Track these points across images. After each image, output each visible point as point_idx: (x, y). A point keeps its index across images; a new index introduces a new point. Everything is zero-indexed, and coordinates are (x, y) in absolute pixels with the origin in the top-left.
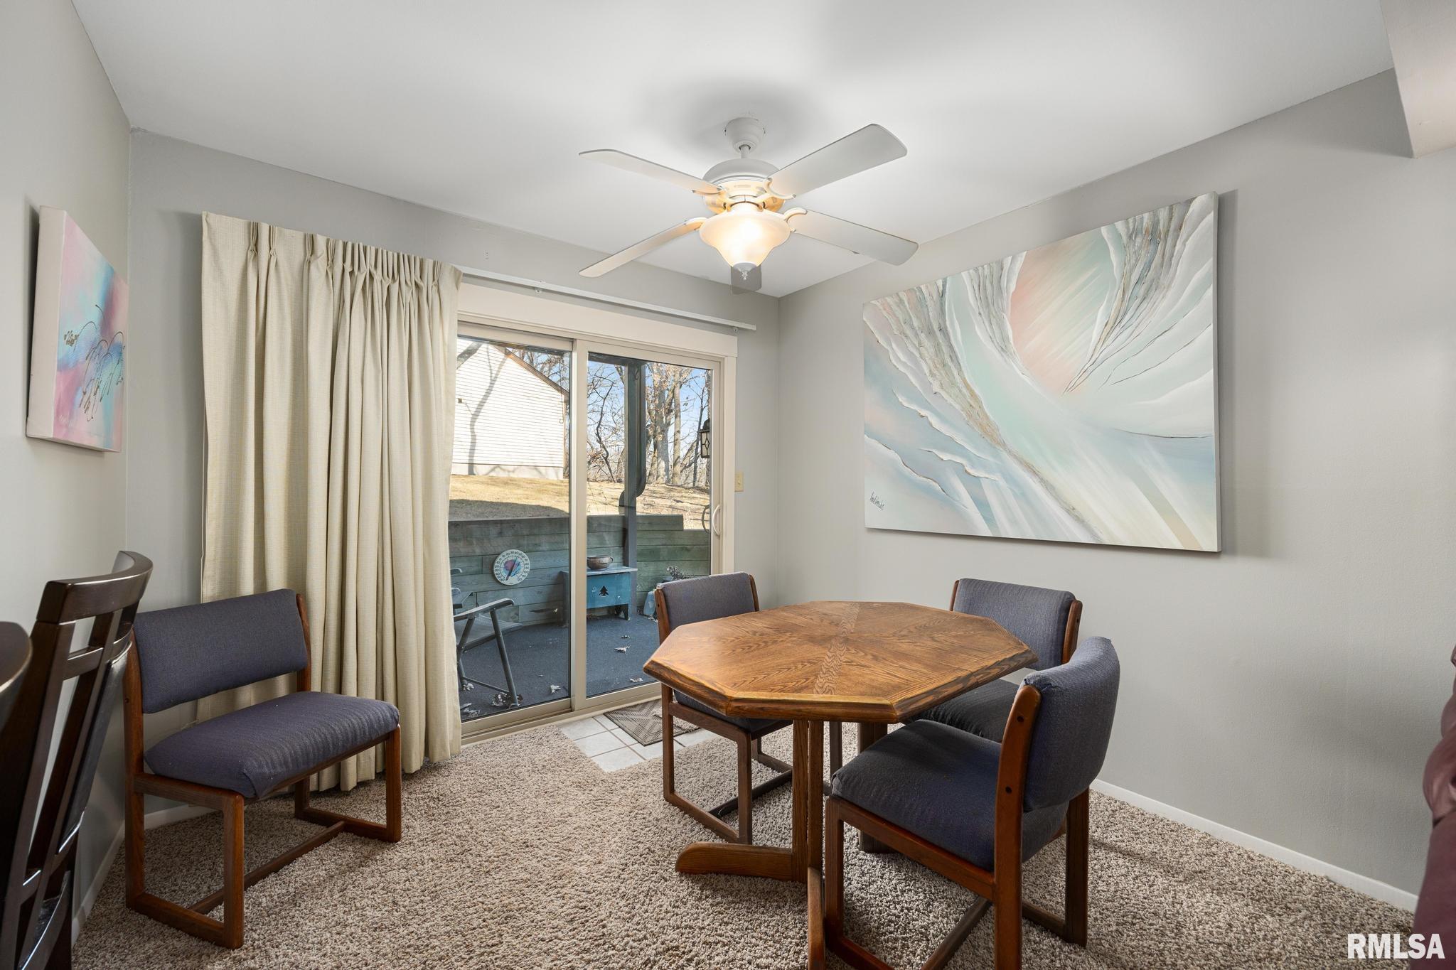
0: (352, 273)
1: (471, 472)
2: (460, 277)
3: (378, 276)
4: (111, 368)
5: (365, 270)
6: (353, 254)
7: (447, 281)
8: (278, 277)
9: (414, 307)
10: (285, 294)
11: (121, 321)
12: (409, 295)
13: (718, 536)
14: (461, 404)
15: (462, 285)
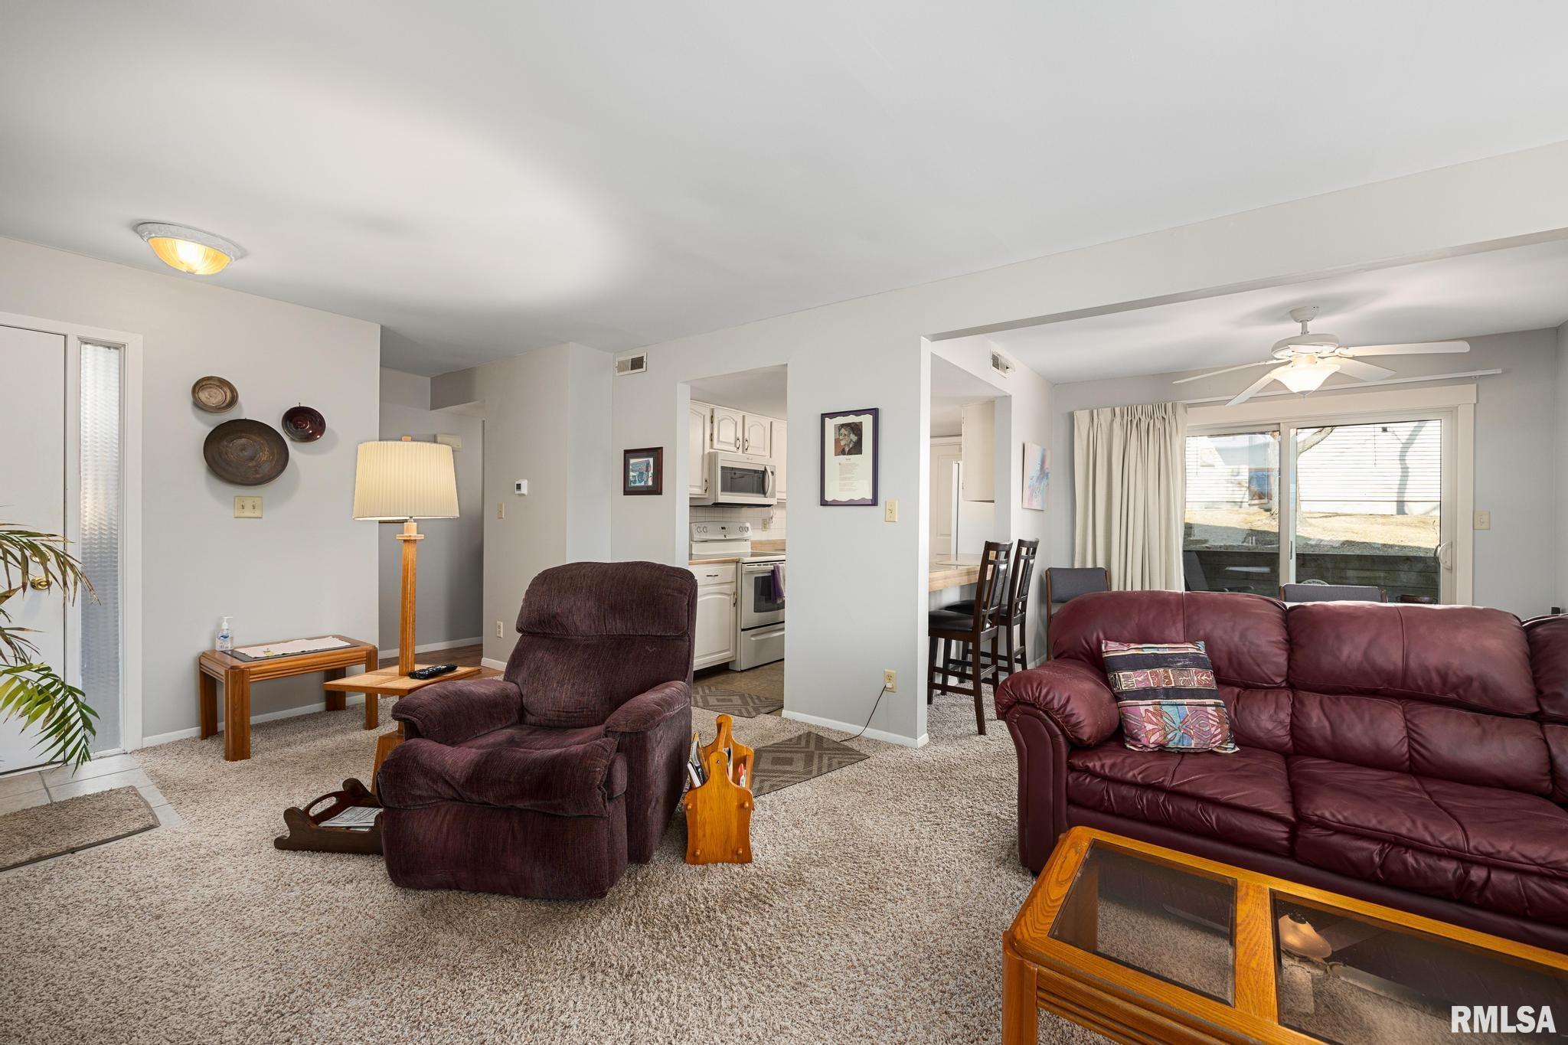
0: (1131, 420)
1: (1401, 511)
2: (1187, 407)
3: (1143, 419)
4: (1045, 482)
5: (1137, 418)
6: (1130, 410)
7: (1180, 410)
8: (1101, 430)
9: (1162, 430)
10: (1104, 437)
11: (1047, 465)
12: (1159, 424)
13: (1451, 569)
14: (1386, 433)
15: (1189, 409)
